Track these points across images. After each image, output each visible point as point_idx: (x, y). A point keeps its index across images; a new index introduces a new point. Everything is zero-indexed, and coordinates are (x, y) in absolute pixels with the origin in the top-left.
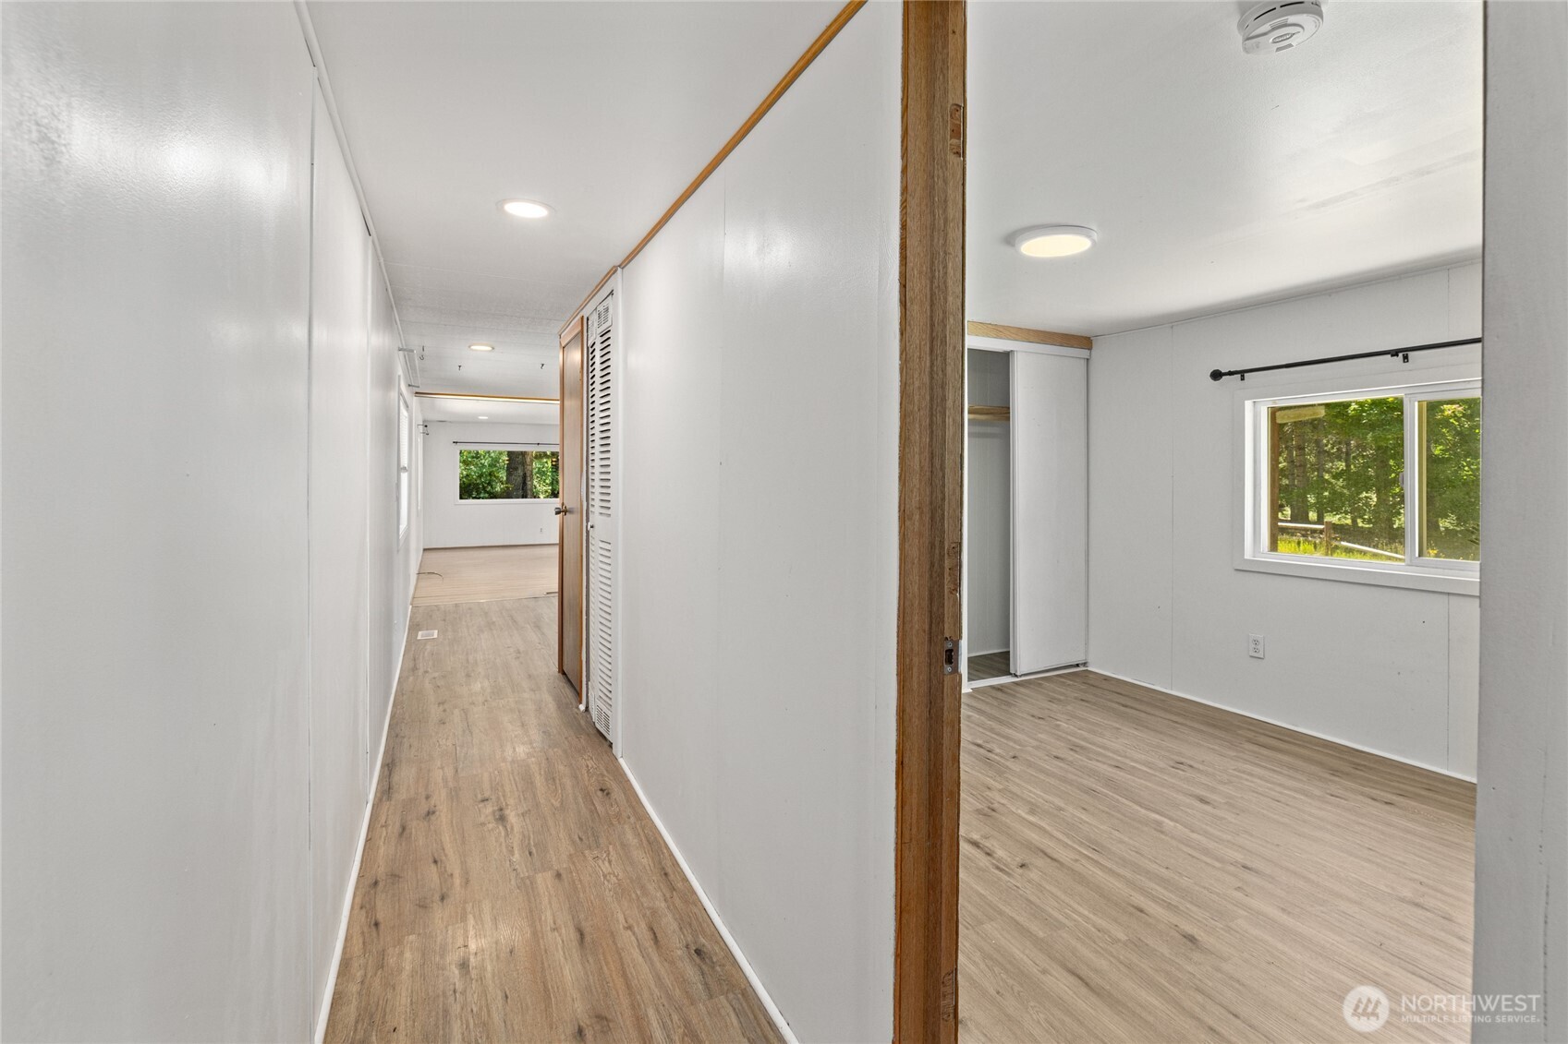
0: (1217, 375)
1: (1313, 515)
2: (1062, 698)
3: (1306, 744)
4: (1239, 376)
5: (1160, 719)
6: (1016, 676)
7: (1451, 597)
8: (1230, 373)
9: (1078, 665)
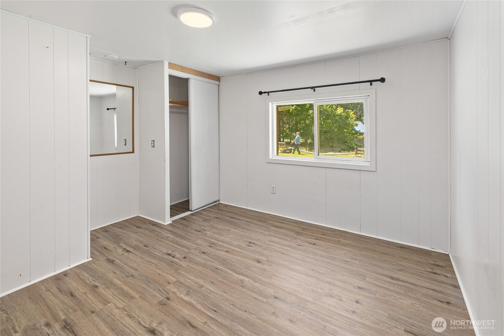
0: (261, 93)
1: (282, 140)
2: (209, 218)
3: (289, 223)
4: (267, 93)
5: (244, 222)
6: (192, 211)
7: (327, 169)
8: (265, 93)
9: (216, 202)
